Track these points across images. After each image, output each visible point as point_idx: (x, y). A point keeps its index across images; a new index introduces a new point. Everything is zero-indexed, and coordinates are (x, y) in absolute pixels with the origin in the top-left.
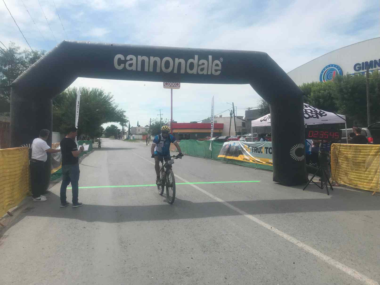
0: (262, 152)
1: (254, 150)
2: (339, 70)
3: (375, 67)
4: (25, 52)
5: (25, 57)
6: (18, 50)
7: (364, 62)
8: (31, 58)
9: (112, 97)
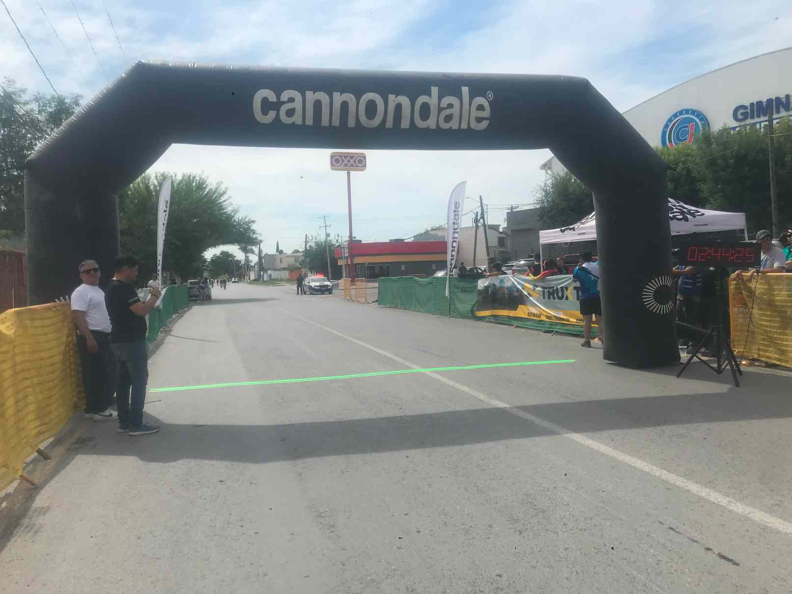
0: (567, 298)
1: (546, 295)
2: (701, 120)
3: (778, 112)
4: (37, 99)
5: (37, 110)
6: (23, 95)
7: (755, 103)
8: (51, 112)
9: (226, 191)
